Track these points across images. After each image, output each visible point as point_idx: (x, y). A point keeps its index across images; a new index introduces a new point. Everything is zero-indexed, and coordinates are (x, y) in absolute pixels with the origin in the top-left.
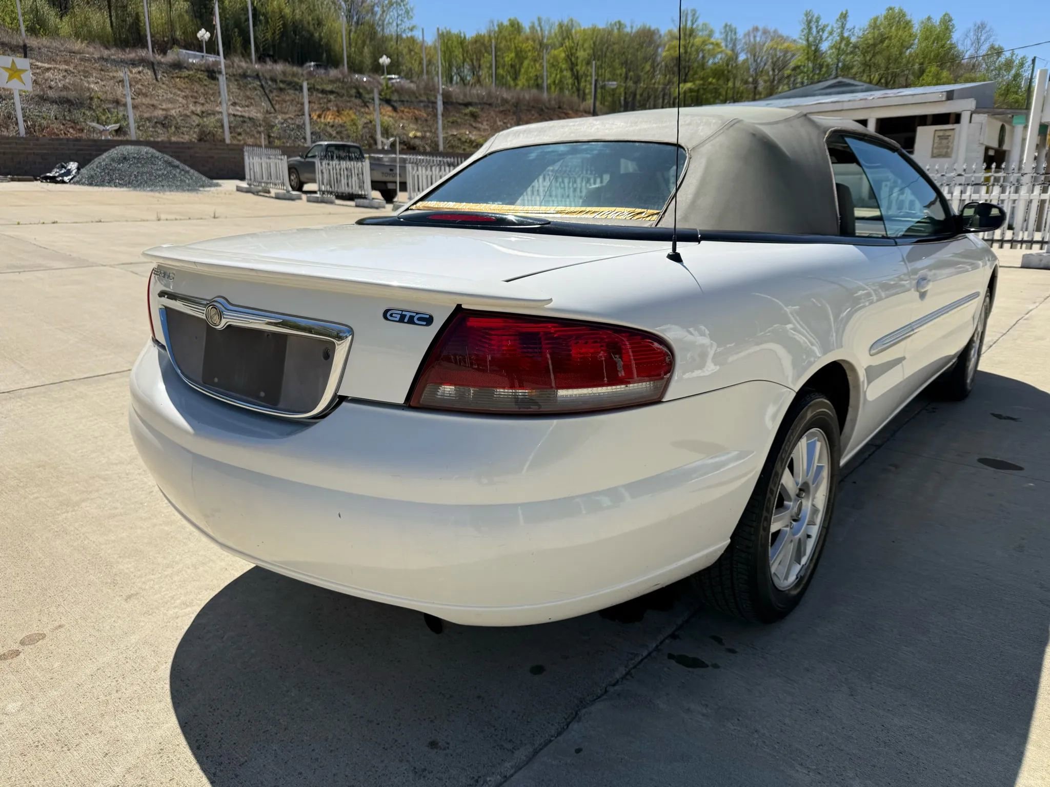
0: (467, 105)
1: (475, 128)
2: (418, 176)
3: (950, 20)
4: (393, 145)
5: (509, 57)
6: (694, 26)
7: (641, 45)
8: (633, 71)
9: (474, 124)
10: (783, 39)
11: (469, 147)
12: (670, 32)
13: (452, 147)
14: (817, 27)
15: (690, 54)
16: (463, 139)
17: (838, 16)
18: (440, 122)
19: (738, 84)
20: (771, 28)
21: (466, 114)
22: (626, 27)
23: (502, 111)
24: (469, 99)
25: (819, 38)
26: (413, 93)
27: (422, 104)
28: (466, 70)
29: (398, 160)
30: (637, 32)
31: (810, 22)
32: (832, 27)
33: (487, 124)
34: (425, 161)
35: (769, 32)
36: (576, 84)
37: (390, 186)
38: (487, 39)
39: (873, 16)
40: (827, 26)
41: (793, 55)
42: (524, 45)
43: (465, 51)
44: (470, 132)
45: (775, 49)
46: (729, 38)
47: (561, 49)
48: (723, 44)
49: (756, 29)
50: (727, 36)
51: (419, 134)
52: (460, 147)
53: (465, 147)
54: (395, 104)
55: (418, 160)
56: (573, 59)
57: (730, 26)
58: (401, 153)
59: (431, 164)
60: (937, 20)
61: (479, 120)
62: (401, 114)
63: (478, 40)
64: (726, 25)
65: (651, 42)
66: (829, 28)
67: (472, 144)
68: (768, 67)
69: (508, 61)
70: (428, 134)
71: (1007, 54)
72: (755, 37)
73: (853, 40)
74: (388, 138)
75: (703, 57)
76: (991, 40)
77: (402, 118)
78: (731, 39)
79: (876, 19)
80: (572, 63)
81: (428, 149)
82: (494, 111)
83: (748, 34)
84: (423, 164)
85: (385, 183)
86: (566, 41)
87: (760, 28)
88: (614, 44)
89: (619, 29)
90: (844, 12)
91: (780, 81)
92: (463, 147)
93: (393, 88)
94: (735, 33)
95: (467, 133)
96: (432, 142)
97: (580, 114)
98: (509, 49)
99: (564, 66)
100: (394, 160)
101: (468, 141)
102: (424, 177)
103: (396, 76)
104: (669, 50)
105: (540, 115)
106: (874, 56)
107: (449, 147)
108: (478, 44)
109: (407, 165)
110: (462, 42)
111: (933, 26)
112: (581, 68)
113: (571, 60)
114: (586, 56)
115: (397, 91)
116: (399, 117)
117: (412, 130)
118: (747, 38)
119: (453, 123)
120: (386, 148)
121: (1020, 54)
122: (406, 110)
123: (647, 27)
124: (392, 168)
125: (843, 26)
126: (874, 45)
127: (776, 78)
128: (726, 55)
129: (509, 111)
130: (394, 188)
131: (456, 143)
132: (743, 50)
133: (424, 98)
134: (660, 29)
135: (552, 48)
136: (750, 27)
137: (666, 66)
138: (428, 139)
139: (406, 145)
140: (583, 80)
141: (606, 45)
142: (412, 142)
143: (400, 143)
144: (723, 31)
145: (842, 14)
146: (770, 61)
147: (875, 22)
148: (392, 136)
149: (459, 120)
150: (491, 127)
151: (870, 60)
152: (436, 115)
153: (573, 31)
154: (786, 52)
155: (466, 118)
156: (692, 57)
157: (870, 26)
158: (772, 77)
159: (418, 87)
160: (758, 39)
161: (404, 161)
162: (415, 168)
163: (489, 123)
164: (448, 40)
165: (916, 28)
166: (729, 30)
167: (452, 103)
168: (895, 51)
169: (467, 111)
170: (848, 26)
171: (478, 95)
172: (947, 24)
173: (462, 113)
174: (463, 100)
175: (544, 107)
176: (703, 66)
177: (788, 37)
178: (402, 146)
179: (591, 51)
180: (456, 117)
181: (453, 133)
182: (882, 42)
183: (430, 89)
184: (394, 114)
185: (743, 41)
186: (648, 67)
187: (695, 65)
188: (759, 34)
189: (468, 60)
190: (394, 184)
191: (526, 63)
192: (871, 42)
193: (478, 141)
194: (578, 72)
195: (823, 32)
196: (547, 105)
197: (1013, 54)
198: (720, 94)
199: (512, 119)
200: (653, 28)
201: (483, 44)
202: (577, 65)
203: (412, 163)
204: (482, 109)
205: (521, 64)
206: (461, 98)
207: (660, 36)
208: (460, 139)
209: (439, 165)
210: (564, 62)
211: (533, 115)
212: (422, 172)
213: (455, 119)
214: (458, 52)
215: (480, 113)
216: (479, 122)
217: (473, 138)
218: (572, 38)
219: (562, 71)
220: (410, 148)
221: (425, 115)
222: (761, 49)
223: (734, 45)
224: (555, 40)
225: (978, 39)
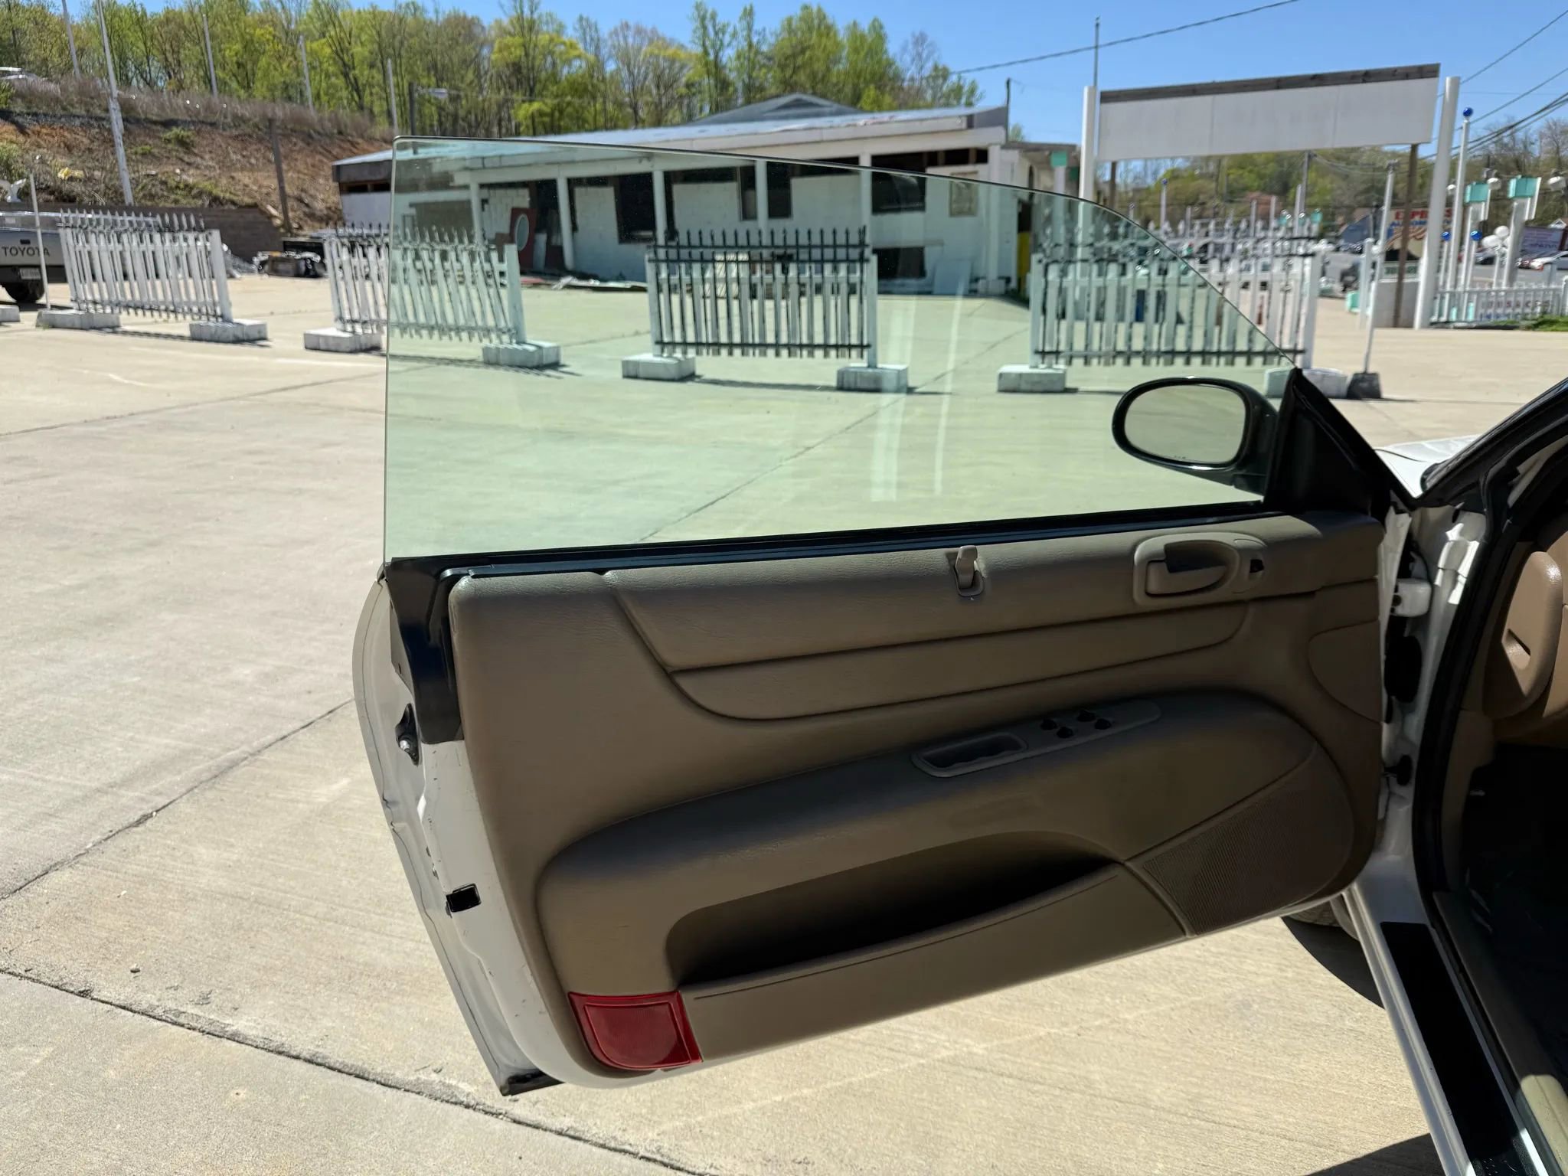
0: (168, 124)
1: (189, 164)
2: (89, 253)
3: (881, 27)
4: (24, 193)
5: (233, 50)
6: (535, 16)
7: (455, 41)
8: (447, 81)
9: (186, 159)
10: (666, 44)
11: (185, 197)
12: (498, 22)
13: (152, 196)
14: (714, 27)
15: (534, 58)
16: (172, 183)
17: (740, 12)
18: (121, 151)
19: (610, 107)
20: (648, 26)
21: (169, 141)
22: (426, 11)
23: (237, 137)
24: (171, 115)
25: (719, 43)
26: (57, 100)
27: (77, 122)
28: (155, 68)
29: (38, 223)
30: (448, 20)
31: (704, 19)
32: (735, 28)
33: (212, 159)
34: (102, 222)
35: (646, 32)
36: (357, 98)
37: (27, 275)
38: (187, 17)
39: (785, 15)
40: (728, 24)
41: (682, 68)
42: (258, 32)
43: (148, 37)
44: (182, 170)
45: (657, 57)
46: (588, 38)
47: (323, 40)
48: (581, 46)
49: (626, 26)
50: (584, 33)
51: (78, 173)
52: (168, 197)
53: (177, 197)
54: (20, 120)
55: (87, 222)
56: (346, 58)
57: (587, 20)
58: (41, 209)
59: (119, 228)
60: (865, 26)
61: (196, 151)
62: (34, 138)
63: (170, 18)
64: (581, 19)
65: (470, 37)
66: (730, 30)
67: (190, 192)
68: (650, 83)
69: (231, 57)
70: (97, 174)
71: (954, 78)
72: (625, 38)
73: (765, 48)
74: (12, 182)
75: (554, 64)
76: (936, 55)
77: (39, 146)
78: (592, 39)
79: (789, 21)
80: (345, 65)
81: (102, 201)
82: (221, 135)
83: (615, 33)
84: (101, 228)
85: (15, 268)
86: (331, 28)
87: (631, 23)
88: (411, 36)
89: (414, 15)
90: (748, 7)
91: (669, 105)
92: (173, 197)
93: (13, 91)
94: (596, 30)
95: (178, 171)
96: (107, 187)
97: (377, 144)
98: (230, 37)
99: (331, 69)
100: (31, 222)
101: (182, 186)
102: (105, 256)
103: (16, 70)
104: (500, 50)
105: (308, 144)
106: (794, 72)
107: (144, 196)
108: (172, 26)
109: (61, 231)
110: (140, 21)
111: (863, 37)
112: (362, 73)
113: (342, 59)
114: (367, 54)
115: (19, 95)
116: (32, 144)
117: (64, 167)
118: (615, 38)
119: (144, 154)
120: (9, 198)
121: (968, 79)
122: (44, 131)
123: (462, 14)
124: (25, 238)
125: (750, 28)
126: (794, 56)
127: (664, 100)
128: (587, 61)
129: (250, 136)
130: (38, 277)
131: (158, 189)
132: (610, 57)
133: (79, 110)
134: (482, 18)
135: (306, 38)
136: (615, 23)
137: (499, 76)
138: (97, 182)
139: (52, 193)
140: (367, 92)
141: (398, 38)
142: (66, 187)
143: (39, 190)
144: (577, 26)
145: (745, 10)
146: (651, 76)
147: (790, 25)
148: (21, 176)
149: (155, 151)
150: (218, 163)
151: (791, 77)
152: (110, 142)
153: (339, 13)
154: (672, 61)
155: (170, 146)
156: (537, 63)
157: (783, 29)
158: (657, 100)
159: (64, 89)
160: (630, 40)
161: (54, 223)
162: (82, 237)
163: (214, 155)
164: (114, 15)
165: (842, 35)
166: (585, 25)
167: (138, 121)
168: (819, 67)
169: (169, 134)
170: (757, 26)
171: (186, 107)
172: (879, 33)
173: (160, 138)
174: (158, 115)
175: (312, 132)
176: (554, 78)
177: (672, 40)
178: (45, 196)
179: (376, 46)
180: (151, 145)
181: (148, 172)
182: (803, 51)
183: (90, 96)
184: (21, 139)
185: (610, 43)
186: (470, 76)
187: (543, 75)
188: (630, 34)
189: (155, 52)
190: (37, 270)
191: (263, 61)
192: (789, 52)
193: (201, 186)
194: (356, 79)
195: (723, 34)
196: (318, 128)
197: (960, 79)
198: (585, 121)
199: (258, 150)
200: (470, 15)
201: (181, 26)
202: (354, 68)
203: (73, 227)
204: (198, 132)
205: (255, 63)
206: (154, 113)
207: (483, 28)
208: (164, 183)
209: (138, 230)
210: (331, 62)
211: (295, 144)
212: (100, 246)
213: (148, 147)
214: (132, 36)
215: (196, 139)
216: (196, 155)
217: (191, 181)
218: (340, 23)
219: (328, 76)
220: (63, 199)
221: (86, 141)
222: (636, 57)
223: (597, 47)
224: (311, 26)
225: (919, 55)
